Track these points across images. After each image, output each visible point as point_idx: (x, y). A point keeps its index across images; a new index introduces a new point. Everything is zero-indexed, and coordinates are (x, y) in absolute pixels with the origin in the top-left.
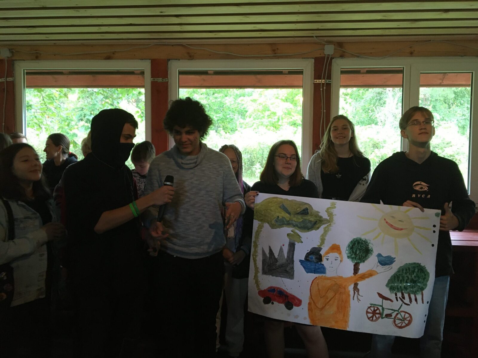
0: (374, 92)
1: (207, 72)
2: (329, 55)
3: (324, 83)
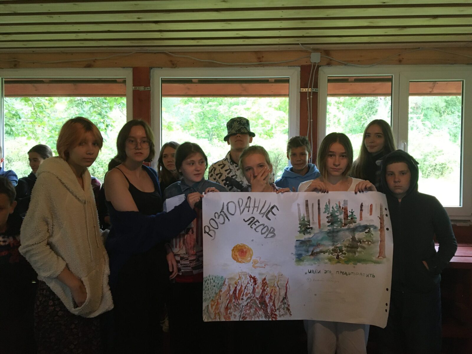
0: (366, 101)
1: (192, 80)
2: (315, 63)
3: (311, 92)
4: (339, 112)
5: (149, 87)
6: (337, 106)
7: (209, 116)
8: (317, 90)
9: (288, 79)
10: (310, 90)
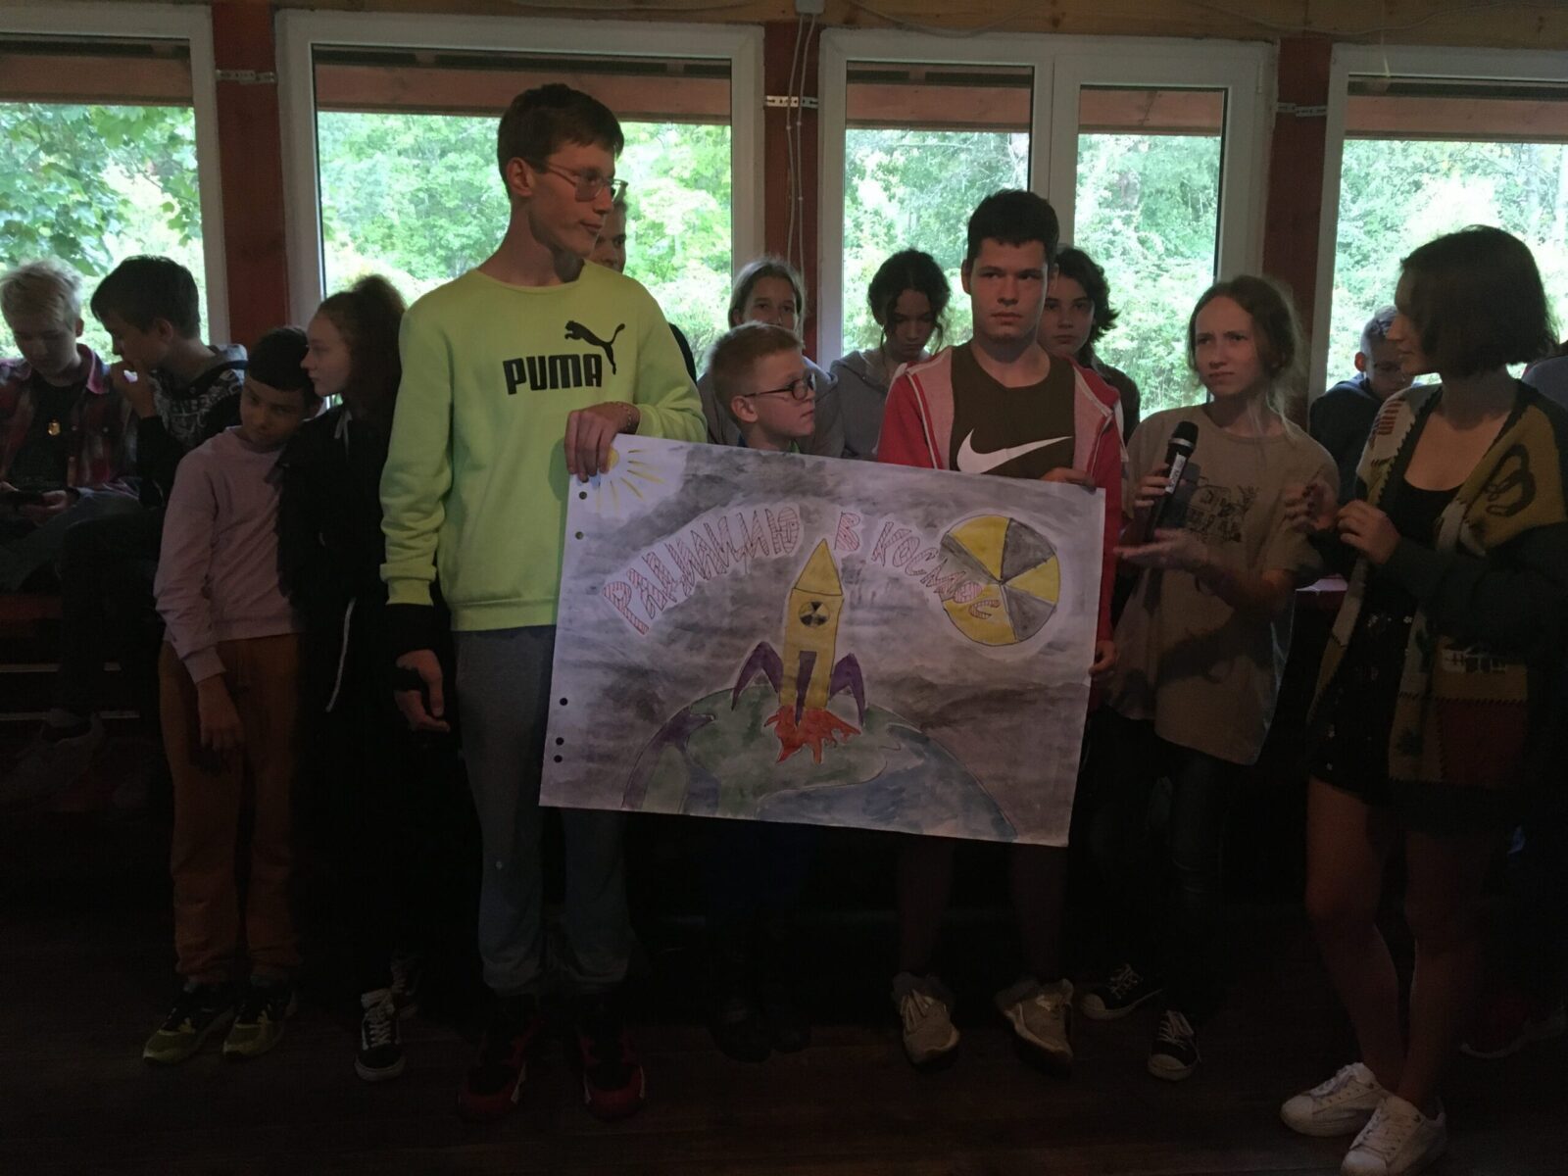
2: (810, 15)
3: (797, 108)
4: (890, 200)
5: (271, 74)
6: (884, 181)
7: (451, 204)
8: (816, 103)
9: (727, 63)
10: (794, 101)
